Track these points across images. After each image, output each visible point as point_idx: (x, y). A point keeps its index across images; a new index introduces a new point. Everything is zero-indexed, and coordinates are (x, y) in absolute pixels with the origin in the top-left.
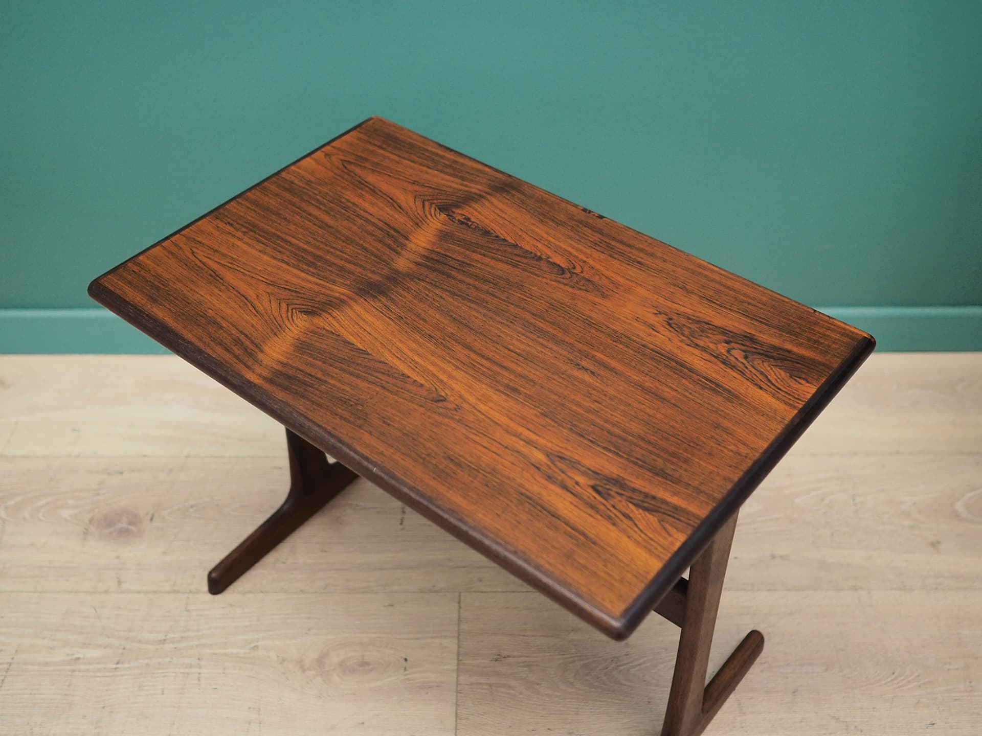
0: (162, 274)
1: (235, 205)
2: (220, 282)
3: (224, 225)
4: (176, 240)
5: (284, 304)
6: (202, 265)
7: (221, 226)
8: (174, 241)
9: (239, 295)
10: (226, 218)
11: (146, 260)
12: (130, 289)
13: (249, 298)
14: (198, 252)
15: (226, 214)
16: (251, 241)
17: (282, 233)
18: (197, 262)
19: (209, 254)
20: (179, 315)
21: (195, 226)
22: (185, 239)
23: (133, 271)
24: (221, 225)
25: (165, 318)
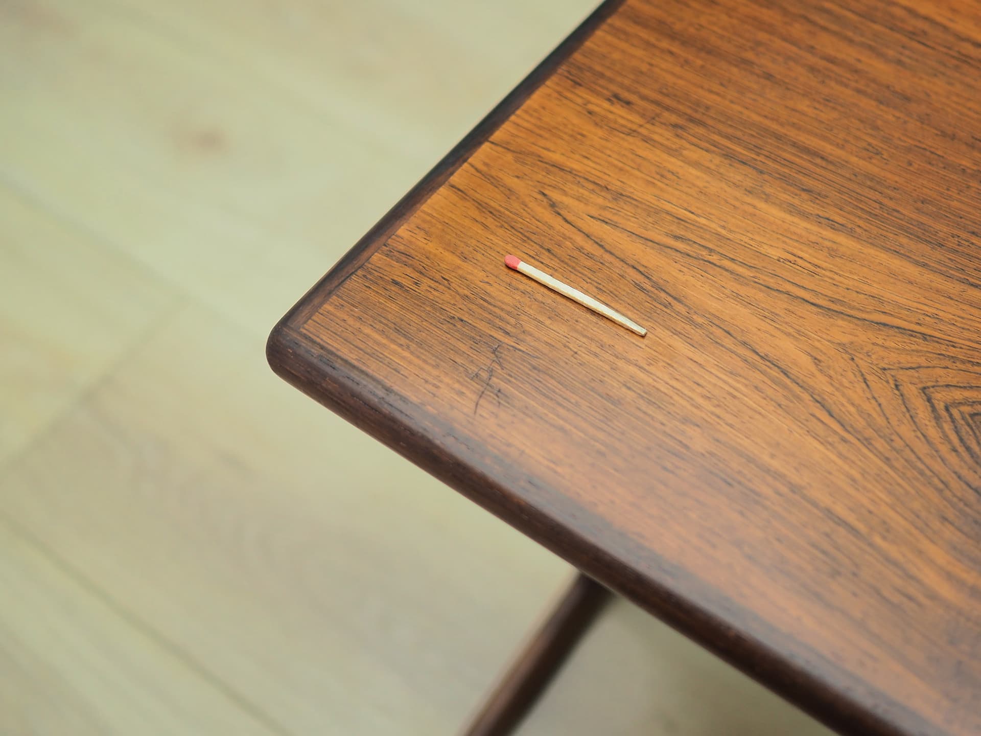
0: (489, 289)
1: (609, 38)
2: (678, 313)
3: (606, 105)
4: (486, 164)
5: (913, 388)
6: (598, 252)
7: (596, 109)
8: (480, 166)
9: (757, 358)
10: (602, 82)
11: (420, 241)
12: (406, 354)
13: (794, 371)
14: (567, 200)
15: (598, 68)
16: (708, 156)
17: (782, 125)
18: (580, 239)
19: (605, 208)
20: (602, 454)
21: (526, 112)
22: (509, 157)
23: (395, 283)
24: (600, 105)
25: (559, 470)
